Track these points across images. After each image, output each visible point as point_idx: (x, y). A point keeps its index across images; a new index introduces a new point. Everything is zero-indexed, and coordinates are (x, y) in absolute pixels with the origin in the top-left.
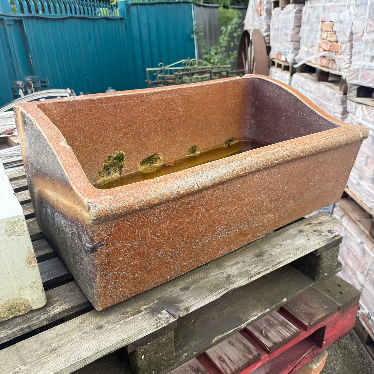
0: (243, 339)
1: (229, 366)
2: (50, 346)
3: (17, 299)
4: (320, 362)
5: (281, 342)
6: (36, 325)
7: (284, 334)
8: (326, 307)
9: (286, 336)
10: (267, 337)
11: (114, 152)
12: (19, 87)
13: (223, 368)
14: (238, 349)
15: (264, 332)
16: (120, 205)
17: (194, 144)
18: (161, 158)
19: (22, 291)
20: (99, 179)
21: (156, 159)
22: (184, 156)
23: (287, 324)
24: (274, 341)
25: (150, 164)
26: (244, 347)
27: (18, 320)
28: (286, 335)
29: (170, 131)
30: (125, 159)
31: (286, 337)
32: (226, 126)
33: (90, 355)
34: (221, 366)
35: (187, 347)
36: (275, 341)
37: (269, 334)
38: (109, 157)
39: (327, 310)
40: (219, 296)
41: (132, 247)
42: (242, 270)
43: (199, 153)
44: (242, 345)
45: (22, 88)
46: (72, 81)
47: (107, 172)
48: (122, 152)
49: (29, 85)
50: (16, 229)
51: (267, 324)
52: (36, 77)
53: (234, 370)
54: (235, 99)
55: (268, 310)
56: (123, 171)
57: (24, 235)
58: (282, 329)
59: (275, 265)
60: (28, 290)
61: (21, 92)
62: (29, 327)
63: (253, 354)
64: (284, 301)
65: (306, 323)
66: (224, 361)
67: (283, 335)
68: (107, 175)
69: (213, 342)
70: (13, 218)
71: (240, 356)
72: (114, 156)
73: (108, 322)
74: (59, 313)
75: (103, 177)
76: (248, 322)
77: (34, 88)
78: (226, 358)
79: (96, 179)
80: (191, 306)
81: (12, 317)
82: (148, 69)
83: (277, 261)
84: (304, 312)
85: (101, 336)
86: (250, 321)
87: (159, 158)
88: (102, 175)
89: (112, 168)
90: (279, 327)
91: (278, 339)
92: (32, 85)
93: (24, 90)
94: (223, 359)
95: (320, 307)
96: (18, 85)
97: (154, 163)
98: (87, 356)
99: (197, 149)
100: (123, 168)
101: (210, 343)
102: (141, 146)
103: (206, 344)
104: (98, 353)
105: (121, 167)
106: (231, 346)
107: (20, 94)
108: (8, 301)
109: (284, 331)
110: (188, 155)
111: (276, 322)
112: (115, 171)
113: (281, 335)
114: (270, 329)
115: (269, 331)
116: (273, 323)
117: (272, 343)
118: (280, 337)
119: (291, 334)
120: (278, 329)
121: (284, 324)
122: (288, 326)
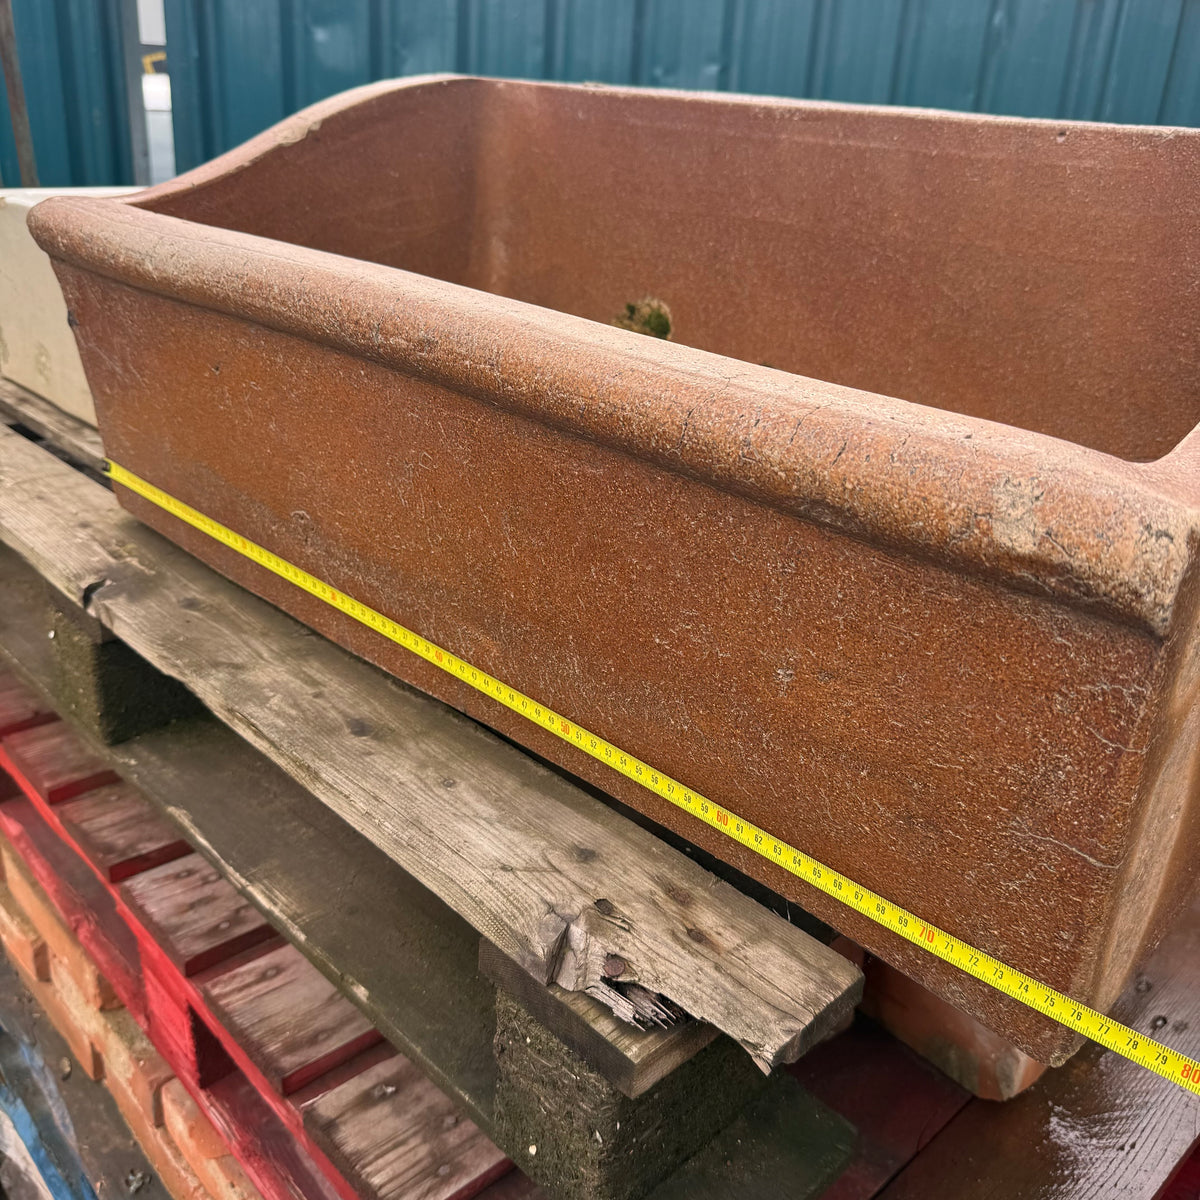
1: (240, 991)
5: (337, 1147)
7: (381, 1162)
9: (369, 1169)
10: (366, 1101)
11: (645, 296)
13: (234, 977)
14: (312, 1015)
15: (392, 1090)
24: (345, 1123)
26: (320, 1031)
28: (378, 1171)
31: (364, 1167)
36: (343, 1128)
37: (384, 1109)
38: (632, 310)
42: (267, 689)
44: (331, 1025)
51: (443, 1108)
53: (223, 1002)
55: (302, 938)
58: (412, 1158)
63: (285, 1054)
66: (263, 978)
67: (377, 1158)
69: (171, 809)
71: (281, 1019)
72: (647, 311)
76: (244, 881)
78: (274, 983)
86: (251, 888)
90: (423, 1150)
91: (352, 1137)
94: (273, 977)
101: (165, 801)
103: (162, 795)
109: (399, 1166)
111: (453, 1139)
113: (377, 1152)
114: (409, 1116)
115: (398, 1112)
116: (448, 1129)
117: (333, 1117)
118: (363, 1145)
119: (381, 1187)
120: (413, 1143)
121: (443, 1170)
122: (427, 1184)
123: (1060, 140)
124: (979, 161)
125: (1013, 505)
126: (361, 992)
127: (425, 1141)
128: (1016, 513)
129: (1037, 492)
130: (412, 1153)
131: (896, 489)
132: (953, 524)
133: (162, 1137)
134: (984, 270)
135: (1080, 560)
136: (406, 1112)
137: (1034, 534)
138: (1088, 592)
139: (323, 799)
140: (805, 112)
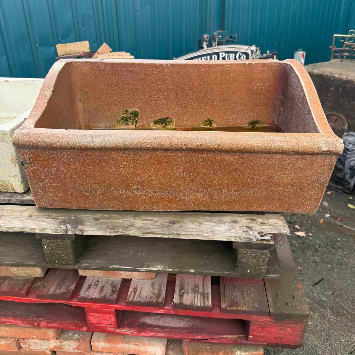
0: (164, 287)
1: (135, 297)
2: (2, 213)
3: (7, 181)
4: (247, 353)
5: (186, 305)
6: (13, 201)
8: (256, 305)
9: (196, 304)
10: (181, 296)
11: (131, 108)
12: (204, 40)
13: (130, 295)
14: (153, 291)
15: (183, 291)
16: (27, 139)
17: (210, 117)
18: (174, 122)
19: (9, 178)
20: (117, 126)
21: (169, 122)
22: (198, 125)
23: (208, 297)
24: (183, 301)
25: (165, 125)
26: (158, 292)
27: (8, 194)
28: (197, 303)
29: (184, 101)
30: (139, 116)
31: (194, 304)
32: (250, 107)
33: (9, 226)
34: (130, 294)
35: (92, 261)
36: (184, 302)
37: (185, 296)
38: (127, 111)
39: (255, 308)
40: (113, 234)
41: (50, 172)
42: (145, 226)
43: (215, 126)
44: (159, 290)
45: (206, 41)
46: (262, 38)
47: (126, 122)
48: (137, 110)
49: (215, 39)
50: (5, 139)
51: (193, 288)
52: (225, 32)
53: (135, 301)
54: (263, 82)
55: (171, 270)
56: (138, 125)
57: (9, 144)
59: (174, 234)
60: (13, 179)
61: (205, 45)
62: (8, 200)
63: (158, 300)
64: (190, 271)
65: (223, 306)
66: (135, 292)
67: (195, 301)
68: (125, 125)
69: (111, 267)
70: (3, 131)
71: (149, 295)
72: (131, 111)
73: (36, 216)
74: (27, 200)
75: (122, 125)
76: (146, 269)
77: (218, 42)
78: (139, 291)
79: (115, 125)
80: (86, 230)
81: (5, 191)
82: (335, 35)
83: (178, 232)
84: (232, 297)
85: (24, 221)
86: (149, 269)
87: (172, 122)
88: (121, 124)
89: (131, 121)
90: (199, 296)
91: (187, 302)
92: (217, 39)
93: (207, 43)
94: (137, 290)
95: (251, 302)
96: (204, 38)
97: (168, 125)
98: (8, 226)
99: (213, 122)
100: (138, 123)
101: (107, 266)
102: (154, 108)
103: (104, 266)
104: (14, 228)
105: (137, 121)
106: (150, 286)
107: (204, 46)
108: (2, 180)
109: (199, 300)
110: (203, 126)
111: (201, 291)
112: (132, 123)
113: (193, 301)
114: (190, 293)
115: (188, 293)
116: (198, 290)
117: (180, 302)
118: (190, 302)
119: (201, 305)
120: (196, 296)
121: (206, 296)
122: (206, 299)
123: (228, 66)
124: (212, 71)
125: (323, 145)
126: (192, 271)
127: (198, 295)
128: (324, 146)
129: (325, 142)
130: (198, 298)
131: (307, 147)
132: (316, 150)
133: (94, 353)
134: (216, 91)
135: (333, 149)
136: (189, 292)
137: (327, 148)
138: (334, 152)
139: (182, 238)
140: (170, 64)
